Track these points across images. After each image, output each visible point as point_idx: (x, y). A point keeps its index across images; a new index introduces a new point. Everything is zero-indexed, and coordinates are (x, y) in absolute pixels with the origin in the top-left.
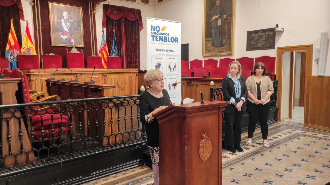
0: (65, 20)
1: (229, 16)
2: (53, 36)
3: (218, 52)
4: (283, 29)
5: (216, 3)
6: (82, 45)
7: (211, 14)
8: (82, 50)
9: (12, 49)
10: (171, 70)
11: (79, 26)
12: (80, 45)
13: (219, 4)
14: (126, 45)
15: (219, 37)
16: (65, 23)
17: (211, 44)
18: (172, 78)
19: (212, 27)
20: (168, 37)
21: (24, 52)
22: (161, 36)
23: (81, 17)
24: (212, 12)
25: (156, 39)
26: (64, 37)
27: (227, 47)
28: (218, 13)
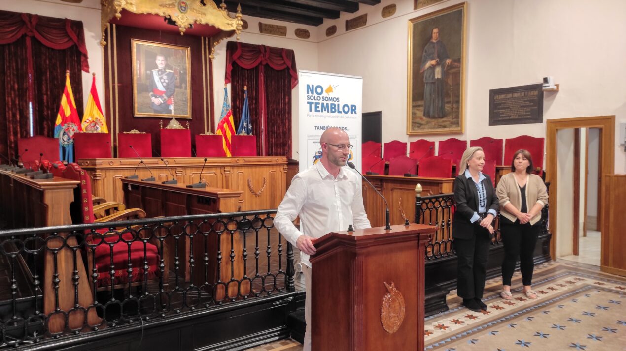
0: (158, 71)
1: (455, 61)
2: (138, 99)
3: (436, 126)
4: (558, 86)
5: (431, 37)
6: (188, 115)
7: (423, 58)
8: (188, 124)
9: (65, 123)
11: (183, 80)
12: (184, 114)
13: (436, 39)
14: (267, 113)
15: (438, 100)
16: (160, 76)
17: (422, 113)
19: (425, 81)
20: (338, 105)
21: (86, 129)
22: (325, 102)
23: (187, 65)
24: (424, 53)
25: (316, 107)
26: (157, 101)
27: (453, 119)
28: (436, 55)
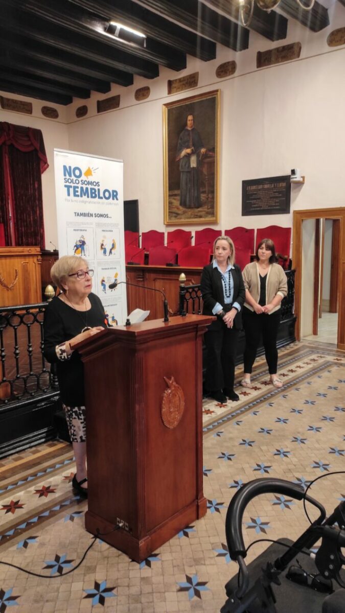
3: (192, 216)
4: (303, 178)
5: (186, 125)
7: (178, 145)
10: (105, 252)
13: (191, 127)
14: (15, 200)
15: (194, 190)
17: (179, 203)
18: (108, 269)
19: (180, 170)
20: (99, 190)
22: (84, 187)
24: (180, 141)
25: (75, 192)
27: (208, 209)
28: (191, 143)
